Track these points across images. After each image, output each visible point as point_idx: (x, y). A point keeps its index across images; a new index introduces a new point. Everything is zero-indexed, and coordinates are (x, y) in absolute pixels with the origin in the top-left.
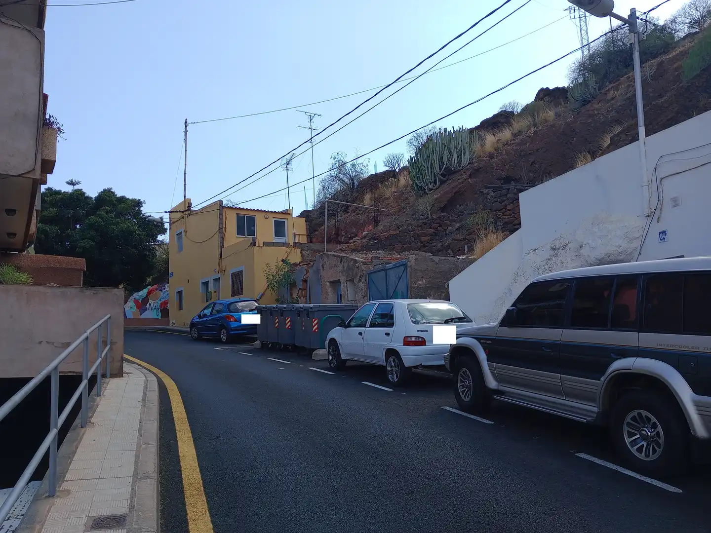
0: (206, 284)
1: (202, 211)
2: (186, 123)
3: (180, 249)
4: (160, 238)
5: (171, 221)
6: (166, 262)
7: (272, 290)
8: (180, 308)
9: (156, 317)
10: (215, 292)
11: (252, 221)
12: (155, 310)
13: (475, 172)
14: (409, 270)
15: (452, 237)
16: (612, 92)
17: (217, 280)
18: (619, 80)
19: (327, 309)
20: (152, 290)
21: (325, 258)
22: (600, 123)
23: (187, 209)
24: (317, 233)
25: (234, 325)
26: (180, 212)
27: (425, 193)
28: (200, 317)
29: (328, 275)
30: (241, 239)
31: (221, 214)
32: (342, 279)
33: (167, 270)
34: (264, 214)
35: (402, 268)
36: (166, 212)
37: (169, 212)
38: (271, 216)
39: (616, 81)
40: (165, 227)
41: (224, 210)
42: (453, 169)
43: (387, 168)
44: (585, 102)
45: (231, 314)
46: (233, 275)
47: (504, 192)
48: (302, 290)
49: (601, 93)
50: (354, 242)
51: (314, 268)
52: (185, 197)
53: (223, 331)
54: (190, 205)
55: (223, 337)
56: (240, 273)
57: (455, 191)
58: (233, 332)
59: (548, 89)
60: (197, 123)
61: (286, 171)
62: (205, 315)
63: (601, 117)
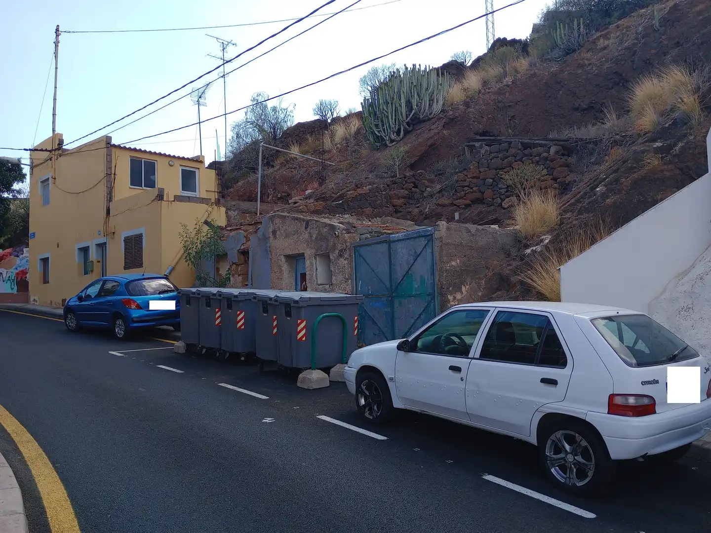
0: (85, 250)
1: (79, 150)
2: (57, 30)
3: (46, 201)
4: (16, 186)
5: (32, 162)
6: (25, 219)
7: (190, 264)
8: (46, 281)
9: (10, 291)
10: (98, 262)
11: (151, 168)
12: (9, 282)
13: (451, 122)
14: (437, 243)
15: (434, 201)
16: (602, 40)
17: (102, 246)
18: (607, 28)
19: (322, 303)
20: (4, 255)
21: (278, 221)
22: (594, 75)
23: (57, 147)
24: (232, 190)
25: (136, 314)
26: (46, 150)
27: (386, 146)
28: (80, 299)
29: (283, 245)
30: (137, 191)
31: (109, 155)
32: (308, 253)
33: (26, 228)
34: (168, 159)
35: (423, 242)
36: (25, 150)
37: (30, 150)
38: (177, 163)
39: (604, 30)
40: (24, 171)
41: (113, 150)
42: (421, 117)
43: (317, 117)
44: (569, 51)
45: (131, 297)
46: (127, 240)
47: (505, 145)
48: (238, 265)
49: (589, 41)
50: (295, 203)
51: (260, 234)
52: (54, 130)
53: (119, 322)
54: (61, 142)
55: (120, 331)
56: (139, 237)
57: (429, 143)
58: (136, 325)
59: (505, 39)
60: (74, 32)
61: (197, 105)
62: (89, 296)
63: (594, 69)
